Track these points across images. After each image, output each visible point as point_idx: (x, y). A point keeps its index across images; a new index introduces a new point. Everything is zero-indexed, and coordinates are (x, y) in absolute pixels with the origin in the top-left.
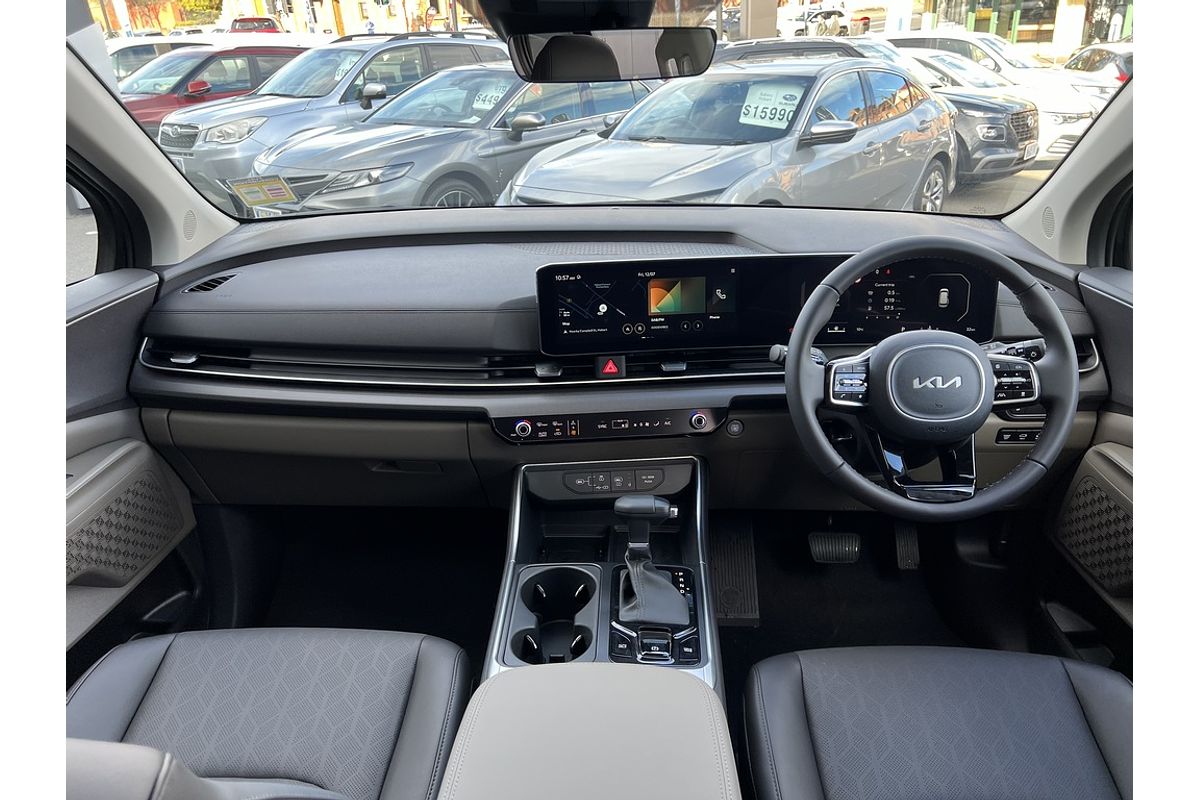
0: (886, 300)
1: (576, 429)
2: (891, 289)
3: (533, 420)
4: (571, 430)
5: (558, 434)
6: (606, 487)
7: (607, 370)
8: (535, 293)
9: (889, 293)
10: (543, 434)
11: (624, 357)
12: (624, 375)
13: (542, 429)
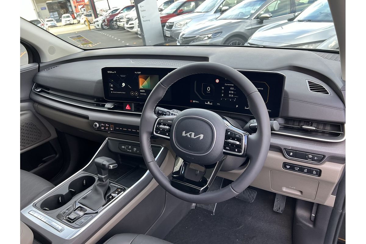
0: (230, 92)
1: (112, 128)
2: (232, 87)
3: (99, 122)
4: (111, 128)
5: (107, 129)
6: (130, 151)
7: (127, 108)
8: (101, 78)
9: (231, 88)
10: (103, 128)
11: (133, 104)
12: (133, 111)
13: (103, 126)
